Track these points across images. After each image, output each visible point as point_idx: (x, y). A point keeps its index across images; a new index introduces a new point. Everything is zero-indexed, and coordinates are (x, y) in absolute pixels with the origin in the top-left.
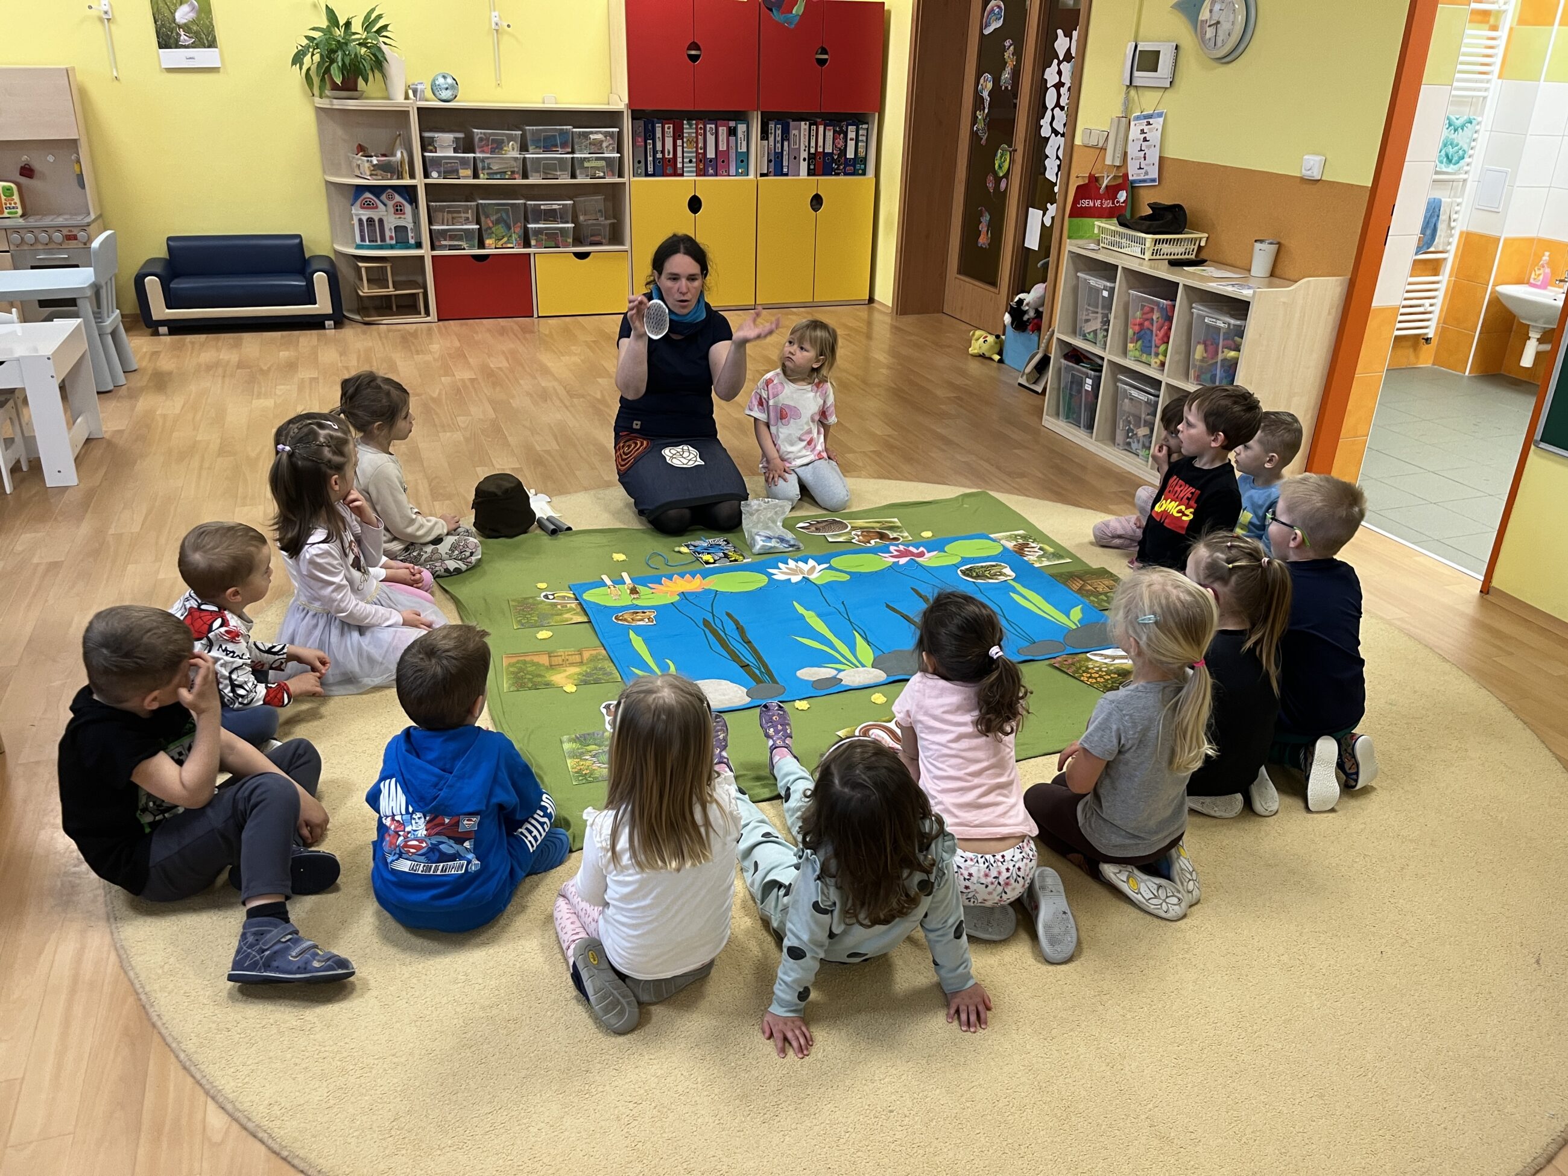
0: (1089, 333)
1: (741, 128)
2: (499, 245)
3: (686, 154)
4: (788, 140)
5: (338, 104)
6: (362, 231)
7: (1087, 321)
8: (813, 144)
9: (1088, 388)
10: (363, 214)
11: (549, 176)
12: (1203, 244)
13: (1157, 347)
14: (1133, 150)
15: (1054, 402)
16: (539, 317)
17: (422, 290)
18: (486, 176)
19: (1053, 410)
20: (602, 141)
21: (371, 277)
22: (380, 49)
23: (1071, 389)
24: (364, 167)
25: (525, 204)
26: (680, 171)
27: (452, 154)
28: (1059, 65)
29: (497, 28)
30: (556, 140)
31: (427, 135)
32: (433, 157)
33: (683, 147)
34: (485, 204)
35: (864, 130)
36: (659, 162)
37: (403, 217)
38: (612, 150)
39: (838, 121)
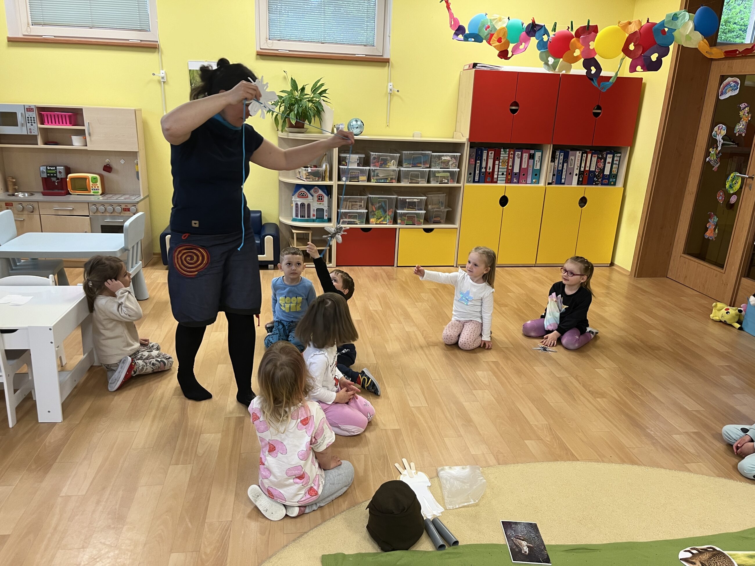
1: (538, 154)
2: (378, 222)
3: (501, 169)
4: (567, 162)
5: (292, 136)
6: (297, 210)
8: (583, 165)
10: (299, 201)
11: (413, 182)
17: (329, 248)
18: (375, 181)
20: (449, 161)
21: (299, 239)
22: (320, 103)
24: (303, 173)
25: (397, 198)
26: (495, 180)
27: (356, 167)
29: (391, 92)
30: (421, 160)
31: (343, 155)
32: (344, 168)
33: (499, 165)
34: (373, 197)
35: (618, 157)
36: (483, 174)
37: (322, 203)
38: (454, 167)
39: (600, 151)
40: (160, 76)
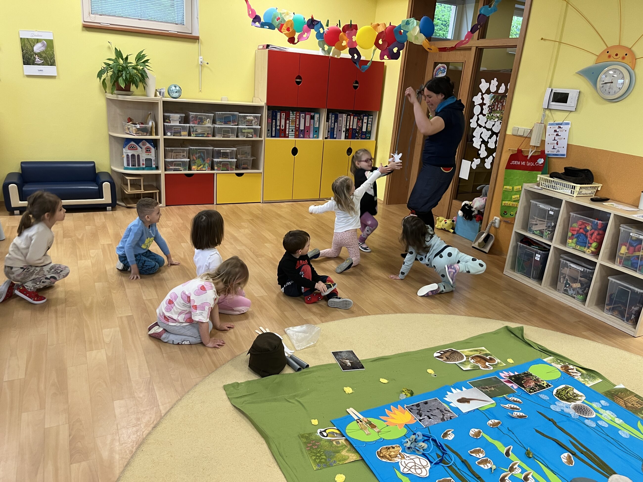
0: (537, 231)
1: (317, 116)
2: (199, 169)
3: (291, 127)
4: (337, 122)
5: (121, 98)
6: (128, 161)
7: (537, 224)
8: (348, 124)
9: (537, 259)
10: (130, 153)
11: (225, 136)
12: (599, 189)
13: (590, 243)
14: (549, 139)
16: (217, 204)
17: (158, 191)
18: (195, 135)
19: (511, 267)
20: (253, 120)
22: (145, 71)
23: (524, 258)
24: (132, 129)
25: (213, 149)
26: (287, 135)
27: (178, 124)
28: (482, 95)
29: (201, 64)
30: (230, 119)
31: (166, 114)
32: (169, 125)
33: (289, 124)
34: (193, 149)
35: (371, 118)
36: (278, 131)
37: (150, 154)
38: (257, 125)
39: (359, 114)
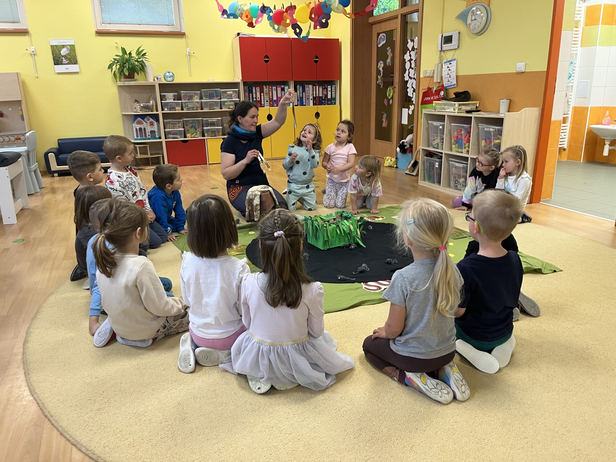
0: (435, 145)
1: (286, 88)
2: (192, 136)
3: (265, 99)
4: (305, 92)
5: (126, 84)
6: (137, 133)
7: (434, 140)
8: (314, 93)
9: (437, 166)
10: (138, 126)
11: (211, 109)
12: (478, 105)
13: (465, 144)
14: (444, 74)
15: (422, 175)
17: (162, 155)
18: (186, 109)
19: (423, 178)
20: (232, 94)
21: (141, 152)
22: (143, 63)
23: (429, 168)
24: (137, 108)
25: (202, 120)
26: (263, 105)
27: (173, 101)
28: (410, 53)
29: (189, 54)
30: (214, 95)
31: (162, 94)
32: (165, 102)
33: (264, 96)
34: (186, 120)
35: (334, 87)
37: (153, 127)
38: (235, 98)
39: (323, 84)
40: (31, 51)
